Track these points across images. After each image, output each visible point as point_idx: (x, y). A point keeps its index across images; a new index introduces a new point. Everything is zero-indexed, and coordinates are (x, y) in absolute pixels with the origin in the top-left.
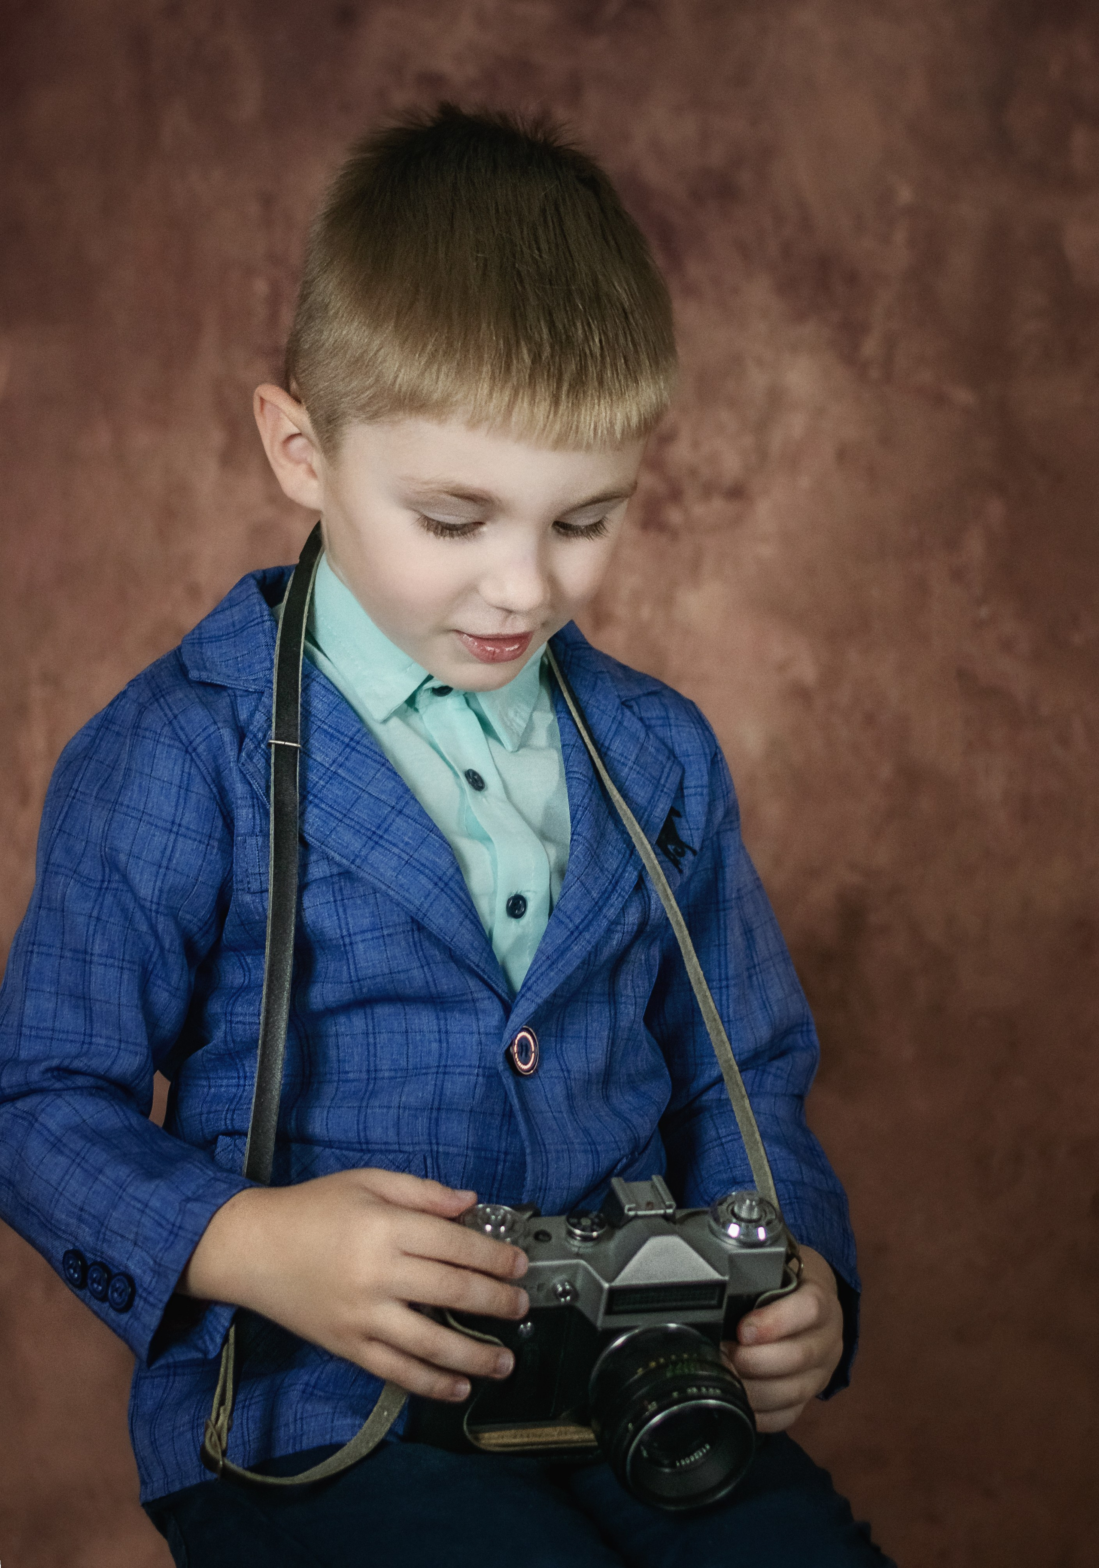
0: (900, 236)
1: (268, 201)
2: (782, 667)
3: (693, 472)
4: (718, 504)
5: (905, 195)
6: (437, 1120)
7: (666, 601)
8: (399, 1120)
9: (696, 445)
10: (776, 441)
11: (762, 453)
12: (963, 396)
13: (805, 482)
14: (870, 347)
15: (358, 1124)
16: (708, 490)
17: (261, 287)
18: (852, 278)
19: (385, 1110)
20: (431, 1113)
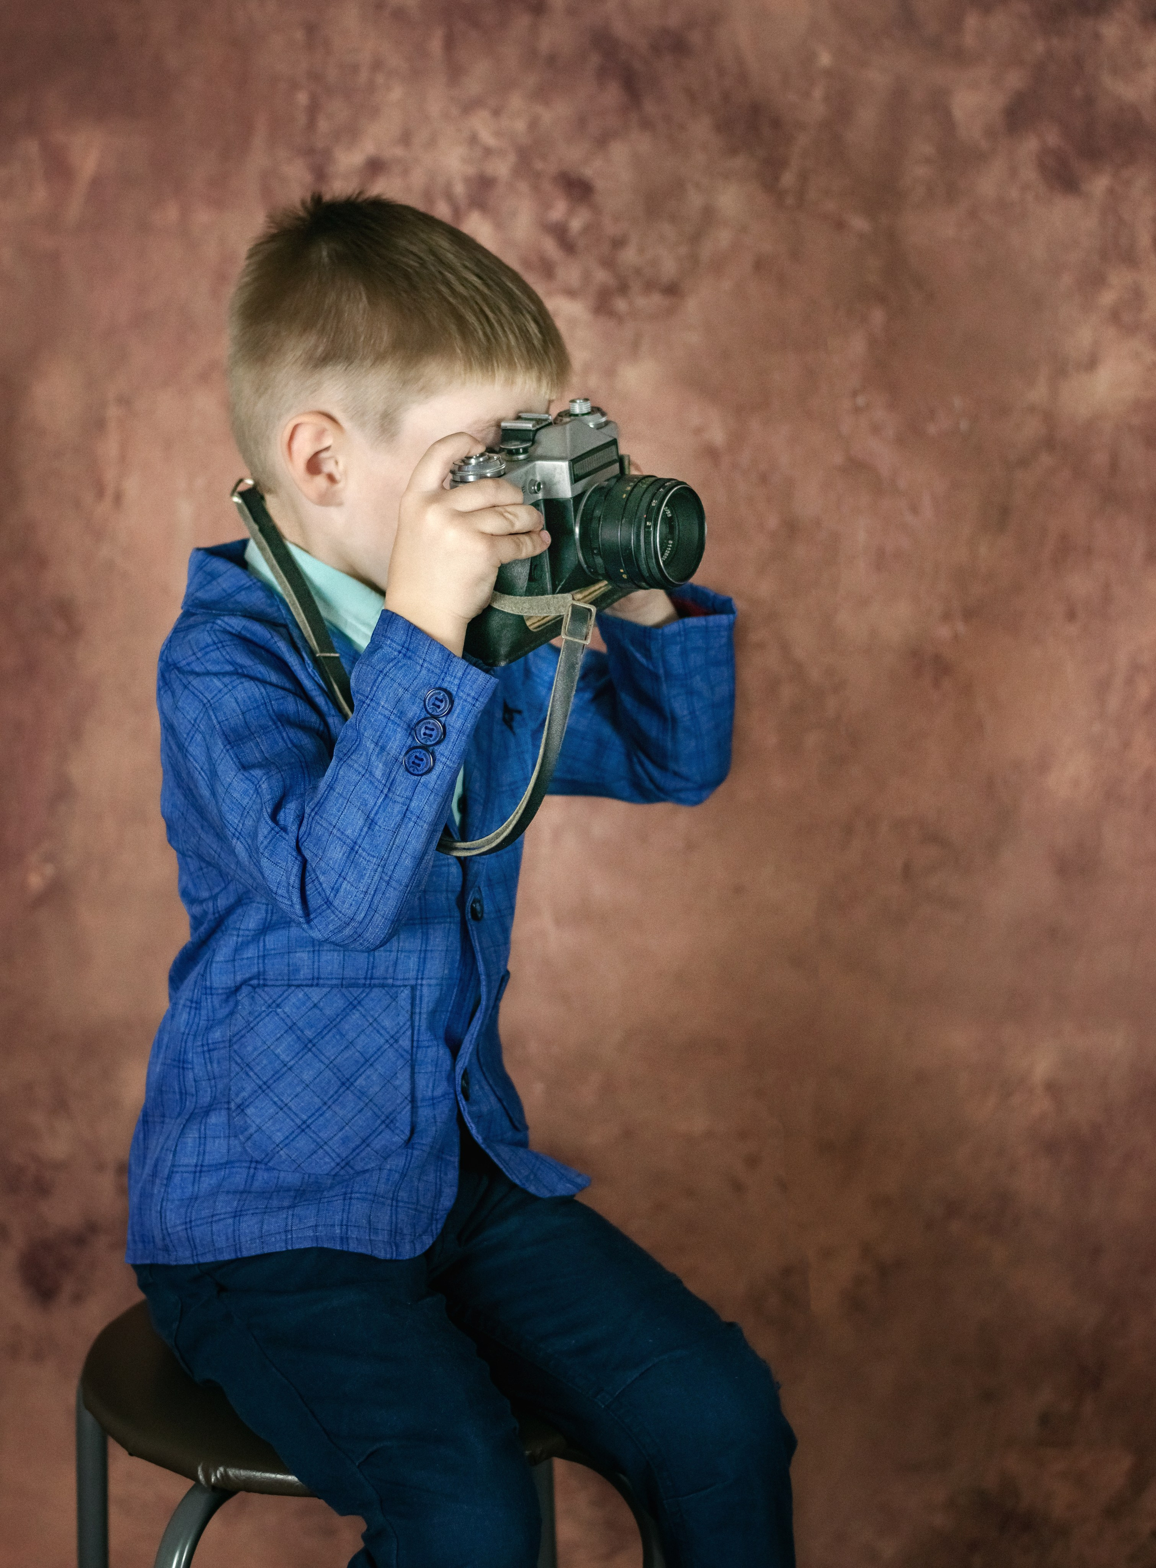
0: (818, 93)
1: (311, 29)
2: (698, 431)
3: (638, 272)
4: (656, 300)
5: (825, 59)
6: (425, 958)
7: (610, 373)
8: (397, 961)
9: (641, 251)
10: (707, 250)
11: (694, 259)
12: (859, 223)
13: (727, 285)
14: (788, 179)
15: (368, 964)
16: (650, 286)
17: (302, 98)
18: (776, 123)
19: (388, 953)
20: (420, 953)
